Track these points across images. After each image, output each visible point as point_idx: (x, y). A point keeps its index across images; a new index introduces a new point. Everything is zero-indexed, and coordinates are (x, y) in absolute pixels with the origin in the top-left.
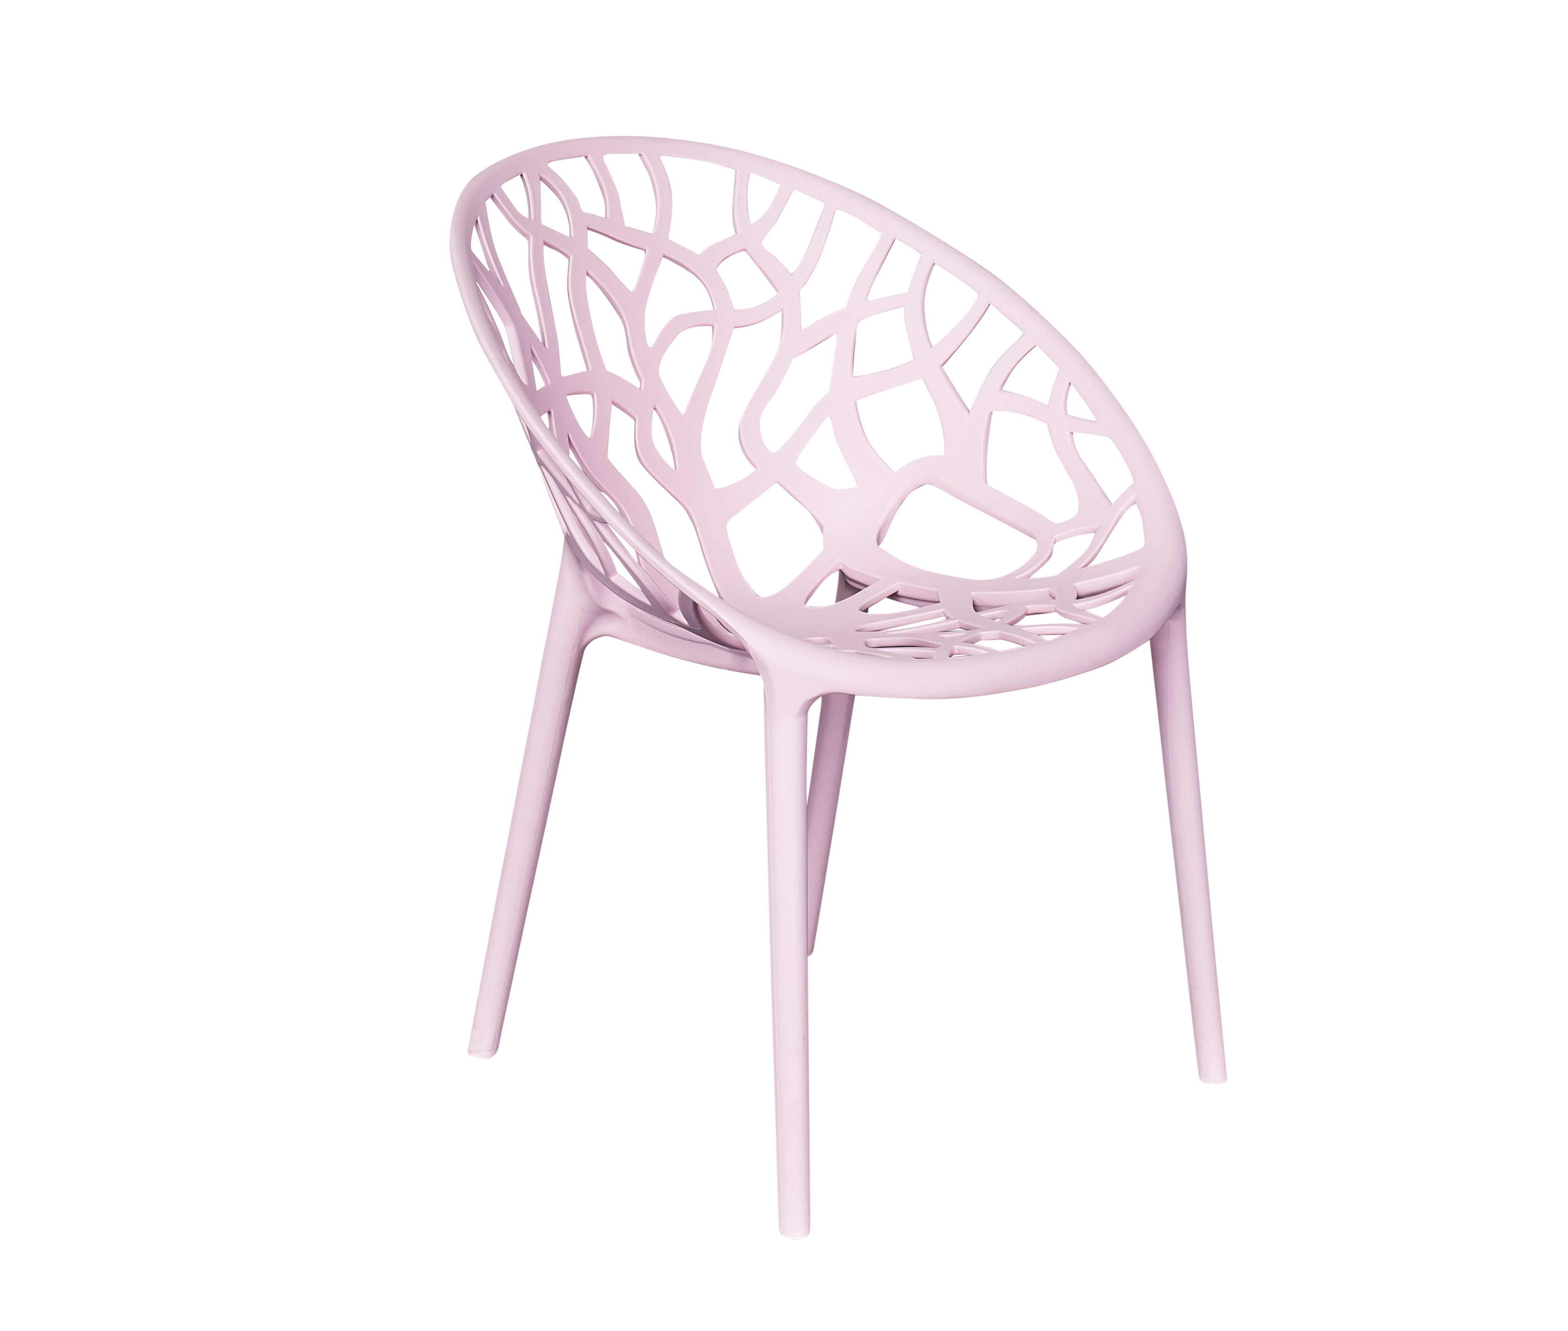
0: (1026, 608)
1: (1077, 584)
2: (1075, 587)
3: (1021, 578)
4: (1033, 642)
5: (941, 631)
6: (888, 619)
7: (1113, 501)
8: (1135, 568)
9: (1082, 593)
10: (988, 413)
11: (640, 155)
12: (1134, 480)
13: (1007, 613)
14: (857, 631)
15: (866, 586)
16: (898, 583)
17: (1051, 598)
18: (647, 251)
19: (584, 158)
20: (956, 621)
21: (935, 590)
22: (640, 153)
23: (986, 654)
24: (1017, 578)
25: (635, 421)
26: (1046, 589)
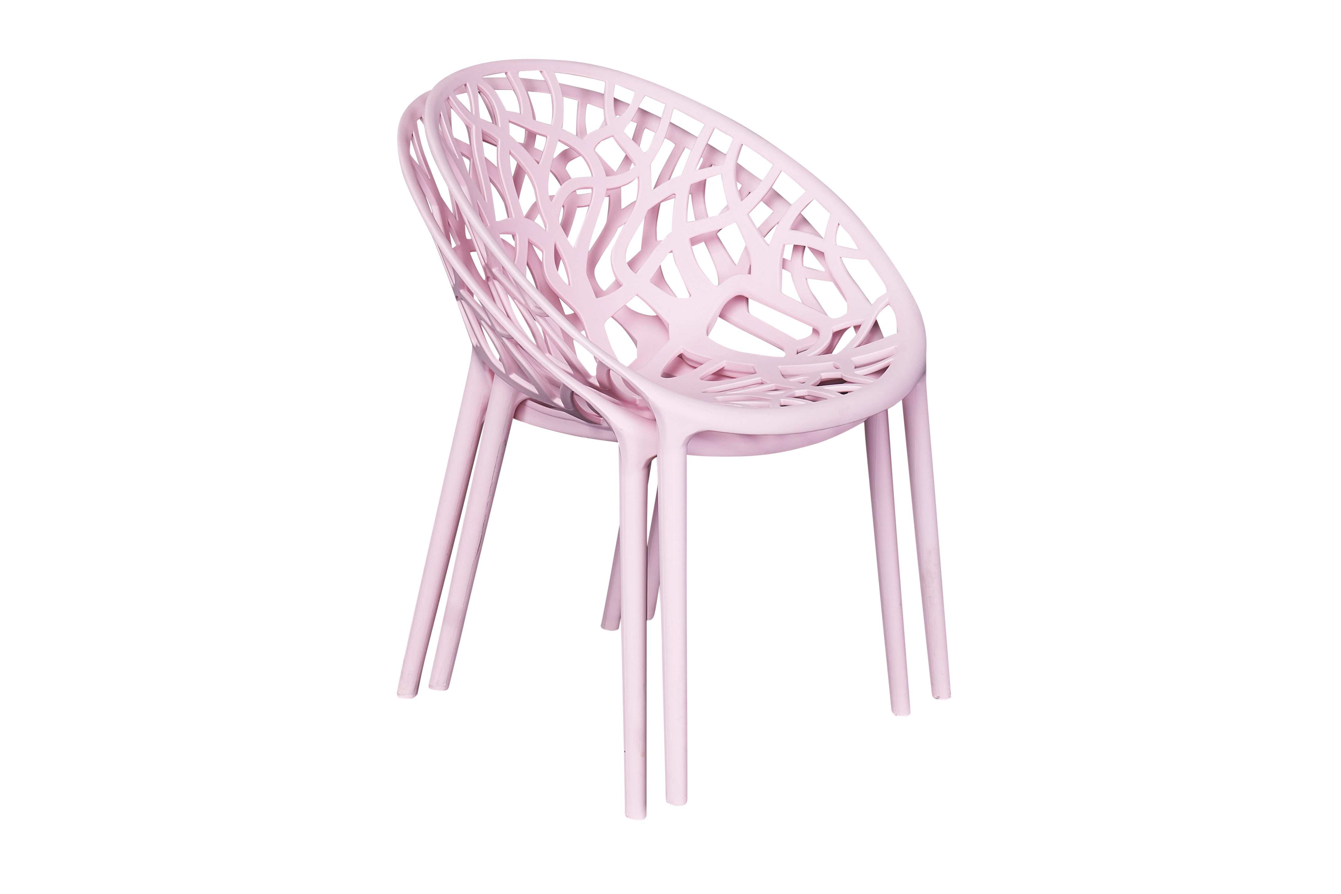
0: (821, 375)
1: (853, 359)
2: (852, 360)
3: (810, 356)
4: (834, 396)
5: (768, 390)
6: (724, 384)
7: (872, 302)
8: (893, 347)
9: (857, 365)
10: (782, 246)
11: (541, 72)
12: (887, 288)
13: (808, 379)
14: (703, 392)
15: (701, 364)
16: (724, 361)
17: (835, 368)
18: (548, 137)
19: (504, 73)
20: (773, 385)
21: (752, 365)
22: (541, 70)
23: (804, 404)
24: (809, 355)
25: (543, 253)
26: (832, 362)
